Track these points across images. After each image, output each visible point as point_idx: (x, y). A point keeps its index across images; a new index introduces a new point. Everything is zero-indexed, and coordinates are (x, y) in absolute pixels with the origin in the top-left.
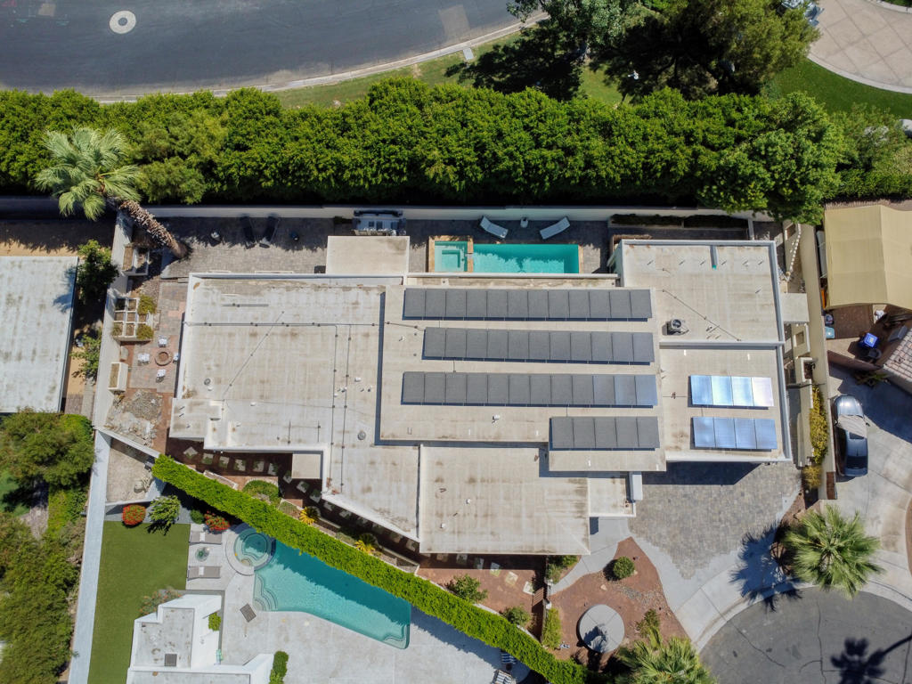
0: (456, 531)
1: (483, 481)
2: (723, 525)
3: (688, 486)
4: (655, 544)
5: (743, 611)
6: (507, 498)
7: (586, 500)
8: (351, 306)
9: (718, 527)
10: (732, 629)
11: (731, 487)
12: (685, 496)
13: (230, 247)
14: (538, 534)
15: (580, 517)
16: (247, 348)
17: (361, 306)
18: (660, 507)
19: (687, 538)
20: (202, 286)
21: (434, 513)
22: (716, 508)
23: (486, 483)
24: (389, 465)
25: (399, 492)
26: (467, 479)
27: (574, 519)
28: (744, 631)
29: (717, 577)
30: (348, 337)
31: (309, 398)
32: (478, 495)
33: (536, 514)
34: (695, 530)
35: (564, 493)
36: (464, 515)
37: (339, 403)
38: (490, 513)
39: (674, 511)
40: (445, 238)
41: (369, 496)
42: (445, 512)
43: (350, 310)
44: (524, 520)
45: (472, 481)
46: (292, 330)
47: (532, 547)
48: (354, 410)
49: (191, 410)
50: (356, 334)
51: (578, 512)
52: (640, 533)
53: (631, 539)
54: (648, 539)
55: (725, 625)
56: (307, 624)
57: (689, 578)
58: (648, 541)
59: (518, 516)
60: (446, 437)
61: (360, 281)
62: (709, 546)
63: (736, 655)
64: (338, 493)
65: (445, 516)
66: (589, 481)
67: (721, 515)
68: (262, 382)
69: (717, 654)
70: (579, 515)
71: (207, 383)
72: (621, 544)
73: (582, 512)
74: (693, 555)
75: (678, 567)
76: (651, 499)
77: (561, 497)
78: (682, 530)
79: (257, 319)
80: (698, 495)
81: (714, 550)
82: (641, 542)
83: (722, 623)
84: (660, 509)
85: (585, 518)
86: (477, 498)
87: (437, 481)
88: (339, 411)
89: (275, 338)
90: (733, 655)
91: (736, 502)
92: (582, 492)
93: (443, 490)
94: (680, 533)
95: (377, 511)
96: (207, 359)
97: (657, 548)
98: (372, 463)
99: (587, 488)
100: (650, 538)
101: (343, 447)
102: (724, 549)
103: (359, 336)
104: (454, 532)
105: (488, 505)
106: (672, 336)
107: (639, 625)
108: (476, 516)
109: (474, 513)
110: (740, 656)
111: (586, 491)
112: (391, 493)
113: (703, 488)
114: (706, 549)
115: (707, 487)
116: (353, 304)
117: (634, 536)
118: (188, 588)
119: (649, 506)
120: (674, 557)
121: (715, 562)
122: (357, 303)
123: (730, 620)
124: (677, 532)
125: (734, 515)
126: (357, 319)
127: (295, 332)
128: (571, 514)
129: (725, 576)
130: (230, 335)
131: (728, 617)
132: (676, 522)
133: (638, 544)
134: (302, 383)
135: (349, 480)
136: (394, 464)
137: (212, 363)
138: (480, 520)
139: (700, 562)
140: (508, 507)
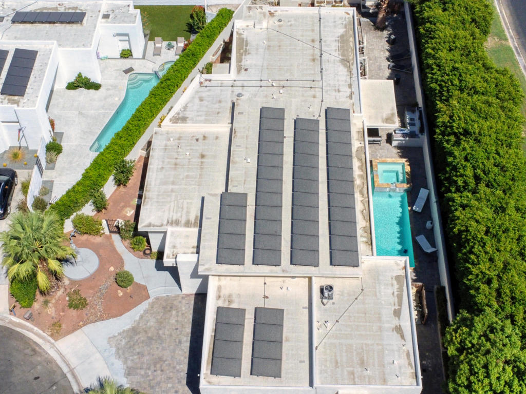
0: (167, 147)
1: (202, 162)
2: (150, 373)
3: (188, 344)
4: (141, 317)
5: (72, 389)
6: (187, 177)
7: (181, 226)
8: (337, 88)
9: (149, 369)
10: (59, 378)
11: (185, 382)
12: (180, 342)
13: (387, 50)
14: (158, 195)
15: (168, 222)
16: (304, 38)
17: (337, 94)
18: (173, 321)
19: (143, 342)
20: (347, 16)
21: (181, 135)
22: (167, 368)
23: (200, 164)
24: (217, 110)
25: (198, 116)
26: (204, 153)
27: (167, 218)
28: (54, 388)
29: (106, 365)
30: (313, 86)
31: (267, 68)
32: (191, 160)
33: (174, 194)
34: (149, 349)
35: (188, 212)
36: (178, 152)
37: (263, 83)
38: (177, 166)
39: (167, 332)
40: (408, 169)
41: (197, 101)
42: (181, 141)
43: (333, 88)
44: (171, 187)
45: (203, 156)
46: (317, 60)
47: (149, 191)
48: (258, 91)
49: (261, 13)
50: (315, 91)
51: (172, 221)
52: (152, 305)
53: (148, 297)
54: (146, 311)
55: (63, 373)
56: (117, 99)
57: (109, 342)
58: (144, 311)
59: (173, 183)
60: (235, 133)
61: (356, 93)
62: (132, 360)
63: (36, 378)
64: (200, 85)
65: (179, 141)
66: (197, 230)
67: (159, 372)
68: (280, 46)
69: (40, 363)
70: (170, 222)
71: (280, 21)
72: (145, 288)
73: (172, 224)
74: (128, 346)
75: (119, 334)
76: (180, 314)
77: (185, 210)
78: (151, 339)
79: (325, 42)
80: (180, 353)
81: (130, 363)
82: (145, 305)
83: (65, 370)
84: (170, 321)
85: (167, 225)
86: (189, 159)
87: (204, 137)
88: (259, 83)
89: (312, 51)
90: (37, 376)
91: (170, 385)
92: (188, 224)
93: (197, 140)
94: (148, 337)
95: (186, 105)
96: (295, 20)
97: (137, 318)
98: (220, 102)
99: (191, 227)
100: (147, 313)
101: (232, 86)
102: (129, 373)
103: (314, 93)
104: (166, 146)
105: (183, 165)
106: (319, 293)
107: (76, 292)
108: (176, 159)
109: (179, 158)
110: (35, 382)
111: (188, 227)
112: (198, 112)
113: (185, 358)
114: (131, 358)
115: (187, 361)
116: (338, 90)
117: (150, 300)
118: (149, 42)
119: (174, 312)
120: (128, 331)
121: (119, 365)
122: (339, 91)
123: (66, 377)
124: (150, 335)
125: (159, 383)
126: (327, 92)
127: (316, 61)
128: (171, 217)
129: (104, 373)
130: (313, 30)
131: (69, 376)
132: (158, 333)
133: (143, 303)
134: (279, 65)
135: (209, 90)
136: (218, 113)
137: (293, 22)
138: (174, 161)
139: (121, 352)
140: (181, 177)
